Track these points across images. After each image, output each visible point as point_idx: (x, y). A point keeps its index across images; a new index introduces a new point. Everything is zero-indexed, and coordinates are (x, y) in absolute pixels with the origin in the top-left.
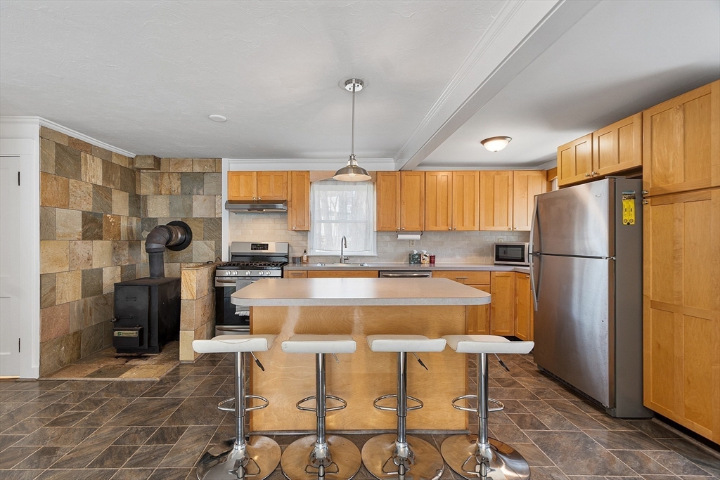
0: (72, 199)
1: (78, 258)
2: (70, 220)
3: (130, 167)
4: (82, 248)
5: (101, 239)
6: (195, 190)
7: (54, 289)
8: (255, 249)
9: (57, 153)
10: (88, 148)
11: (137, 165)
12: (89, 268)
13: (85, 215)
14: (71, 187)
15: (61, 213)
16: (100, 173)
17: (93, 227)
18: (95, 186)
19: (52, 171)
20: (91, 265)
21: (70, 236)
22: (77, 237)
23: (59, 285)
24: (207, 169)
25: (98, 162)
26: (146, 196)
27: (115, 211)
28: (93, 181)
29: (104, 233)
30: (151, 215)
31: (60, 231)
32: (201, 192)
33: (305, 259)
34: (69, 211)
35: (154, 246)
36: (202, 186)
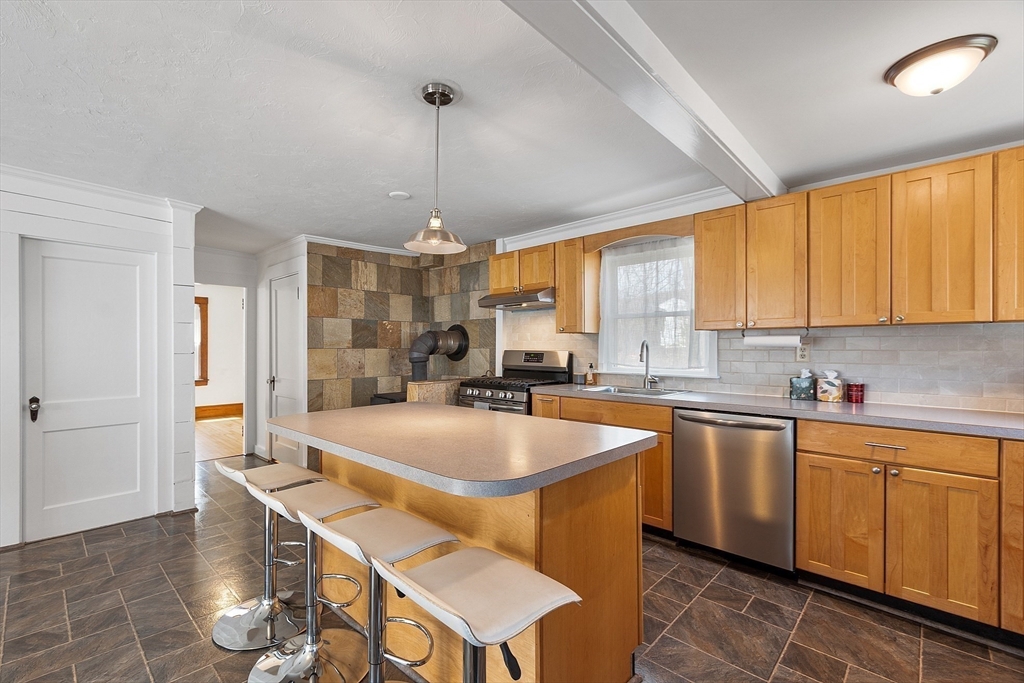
0: (341, 308)
1: (348, 367)
2: (339, 328)
3: (415, 267)
4: (353, 357)
5: (376, 347)
6: (471, 285)
7: (321, 394)
8: (528, 361)
9: (324, 265)
10: (360, 255)
11: (422, 264)
12: (360, 376)
13: (356, 324)
14: (339, 296)
15: (329, 323)
16: (374, 278)
17: (365, 335)
18: (367, 293)
19: (319, 283)
20: (363, 374)
21: (339, 344)
22: (346, 345)
23: (327, 391)
24: (483, 257)
25: (372, 267)
26: (433, 297)
27: (394, 317)
28: (366, 287)
29: (379, 341)
30: (437, 320)
31: (327, 340)
32: (476, 286)
33: (590, 377)
34: (338, 320)
35: (416, 355)
36: (478, 279)
